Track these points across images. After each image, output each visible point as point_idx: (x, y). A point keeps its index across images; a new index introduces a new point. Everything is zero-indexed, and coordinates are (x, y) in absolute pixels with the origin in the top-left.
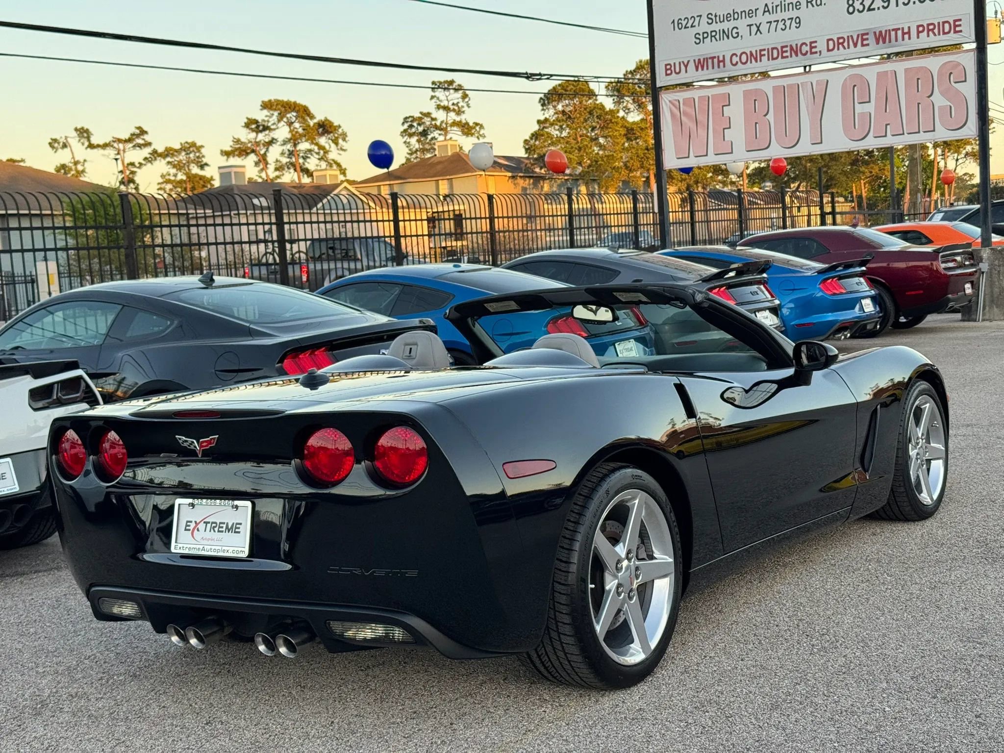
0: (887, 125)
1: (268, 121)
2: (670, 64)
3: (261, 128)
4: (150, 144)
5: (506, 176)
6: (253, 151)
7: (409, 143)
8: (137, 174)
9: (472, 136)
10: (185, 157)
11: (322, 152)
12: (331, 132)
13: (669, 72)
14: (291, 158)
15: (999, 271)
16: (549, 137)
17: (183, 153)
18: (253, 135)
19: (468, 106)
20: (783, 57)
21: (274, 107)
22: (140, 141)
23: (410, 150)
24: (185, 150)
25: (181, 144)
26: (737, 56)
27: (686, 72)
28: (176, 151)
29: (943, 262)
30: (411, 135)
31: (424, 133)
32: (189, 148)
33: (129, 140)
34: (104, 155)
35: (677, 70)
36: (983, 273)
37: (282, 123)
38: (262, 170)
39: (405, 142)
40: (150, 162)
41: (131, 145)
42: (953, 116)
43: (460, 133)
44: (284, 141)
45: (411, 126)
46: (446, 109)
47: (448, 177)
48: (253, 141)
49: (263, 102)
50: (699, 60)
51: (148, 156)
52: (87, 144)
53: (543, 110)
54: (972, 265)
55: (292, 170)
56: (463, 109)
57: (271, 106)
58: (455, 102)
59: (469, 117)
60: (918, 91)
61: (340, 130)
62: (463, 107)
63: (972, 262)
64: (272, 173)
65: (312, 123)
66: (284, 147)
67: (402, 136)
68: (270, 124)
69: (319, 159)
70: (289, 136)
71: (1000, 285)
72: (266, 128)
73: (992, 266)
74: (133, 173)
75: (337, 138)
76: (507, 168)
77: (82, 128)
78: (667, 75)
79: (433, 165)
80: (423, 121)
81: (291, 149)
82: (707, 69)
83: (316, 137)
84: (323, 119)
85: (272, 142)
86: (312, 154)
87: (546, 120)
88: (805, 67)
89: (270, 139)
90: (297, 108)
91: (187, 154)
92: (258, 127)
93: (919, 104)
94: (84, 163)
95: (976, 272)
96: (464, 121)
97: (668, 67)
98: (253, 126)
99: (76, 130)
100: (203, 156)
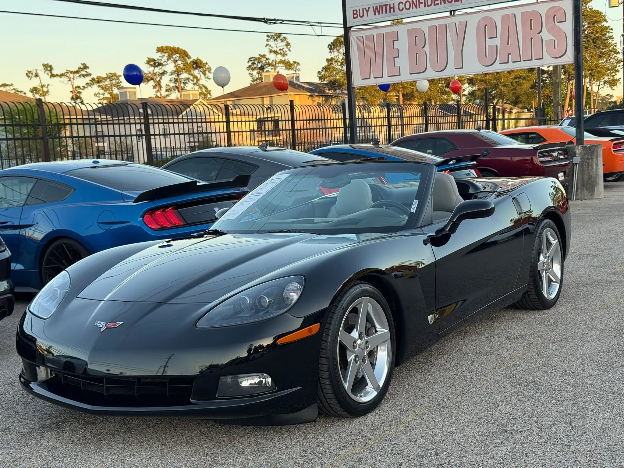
0: (509, 54)
1: (161, 60)
2: (356, 10)
3: (157, 64)
4: (90, 75)
5: (307, 95)
6: (152, 79)
7: (252, 74)
8: (82, 93)
9: (292, 70)
10: (109, 83)
11: (195, 80)
12: (201, 67)
13: (355, 16)
14: (176, 83)
15: (588, 163)
16: (334, 70)
17: (108, 80)
18: (152, 68)
19: (289, 50)
20: (435, 5)
21: (165, 51)
22: (83, 73)
23: (253, 79)
24: (109, 78)
25: (107, 74)
26: (403, 4)
27: (368, 16)
28: (104, 79)
29: (540, 157)
30: (253, 69)
31: (262, 68)
32: (112, 76)
33: (77, 72)
34: (60, 81)
35: (361, 15)
36: (576, 164)
37: (170, 61)
38: (158, 91)
39: (249, 74)
40: (90, 86)
41: (78, 75)
42: (556, 47)
43: (284, 68)
44: (171, 72)
45: (254, 63)
46: (275, 52)
47: (269, 96)
48: (152, 72)
49: (157, 47)
50: (377, 7)
51: (89, 82)
52: (50, 74)
53: (330, 52)
54: (566, 159)
55: (177, 91)
56: (287, 53)
57: (163, 51)
58: (281, 49)
59: (290, 58)
60: (531, 29)
61: (207, 66)
62: (286, 51)
63: (566, 156)
64: (164, 93)
65: (189, 61)
66: (172, 77)
67: (248, 70)
68: (162, 62)
69: (193, 84)
70: (174, 69)
71: (589, 173)
72: (160, 64)
73: (583, 159)
74: (80, 93)
75: (205, 71)
76: (308, 90)
77: (47, 64)
78: (354, 18)
79: (261, 88)
80: (261, 60)
81: (176, 78)
82: (382, 13)
83: (192, 70)
84: (196, 59)
85: (164, 73)
86: (189, 81)
87: (332, 59)
88: (451, 12)
89: (163, 71)
90: (179, 52)
91: (111, 81)
92: (155, 63)
93: (532, 38)
94: (47, 86)
95: (569, 163)
96: (287, 61)
97: (355, 12)
98: (152, 63)
99: (44, 65)
100: (121, 82)
